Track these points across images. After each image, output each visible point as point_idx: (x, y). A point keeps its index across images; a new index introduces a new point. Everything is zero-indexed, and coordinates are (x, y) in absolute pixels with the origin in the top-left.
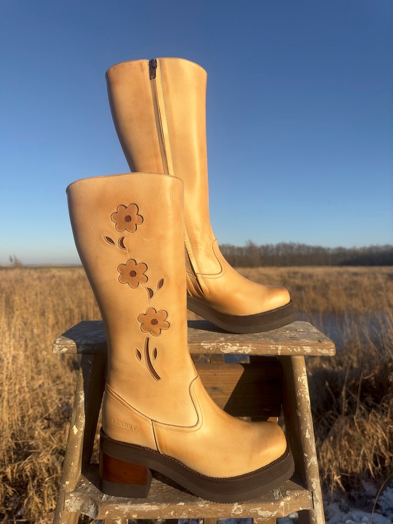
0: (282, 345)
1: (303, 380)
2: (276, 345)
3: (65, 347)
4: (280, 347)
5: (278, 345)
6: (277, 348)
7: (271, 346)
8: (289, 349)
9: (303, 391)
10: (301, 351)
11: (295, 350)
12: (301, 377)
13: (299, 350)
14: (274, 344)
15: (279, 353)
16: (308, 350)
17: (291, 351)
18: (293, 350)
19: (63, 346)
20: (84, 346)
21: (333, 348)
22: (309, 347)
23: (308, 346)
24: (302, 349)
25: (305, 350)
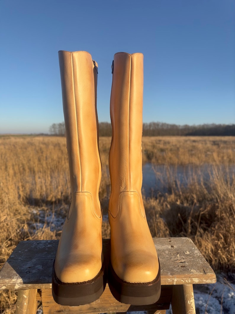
0: (177, 278)
1: (191, 303)
2: (172, 278)
3: (3, 286)
4: (176, 280)
5: (174, 278)
6: (173, 280)
7: (169, 279)
8: (182, 281)
9: (191, 312)
10: (191, 281)
11: (187, 281)
12: (190, 300)
13: (190, 281)
14: (171, 278)
15: (175, 284)
16: (196, 281)
17: (184, 282)
18: (185, 282)
19: (2, 285)
20: (19, 284)
21: (215, 278)
22: (197, 279)
23: (197, 277)
24: (192, 280)
25: (194, 281)
